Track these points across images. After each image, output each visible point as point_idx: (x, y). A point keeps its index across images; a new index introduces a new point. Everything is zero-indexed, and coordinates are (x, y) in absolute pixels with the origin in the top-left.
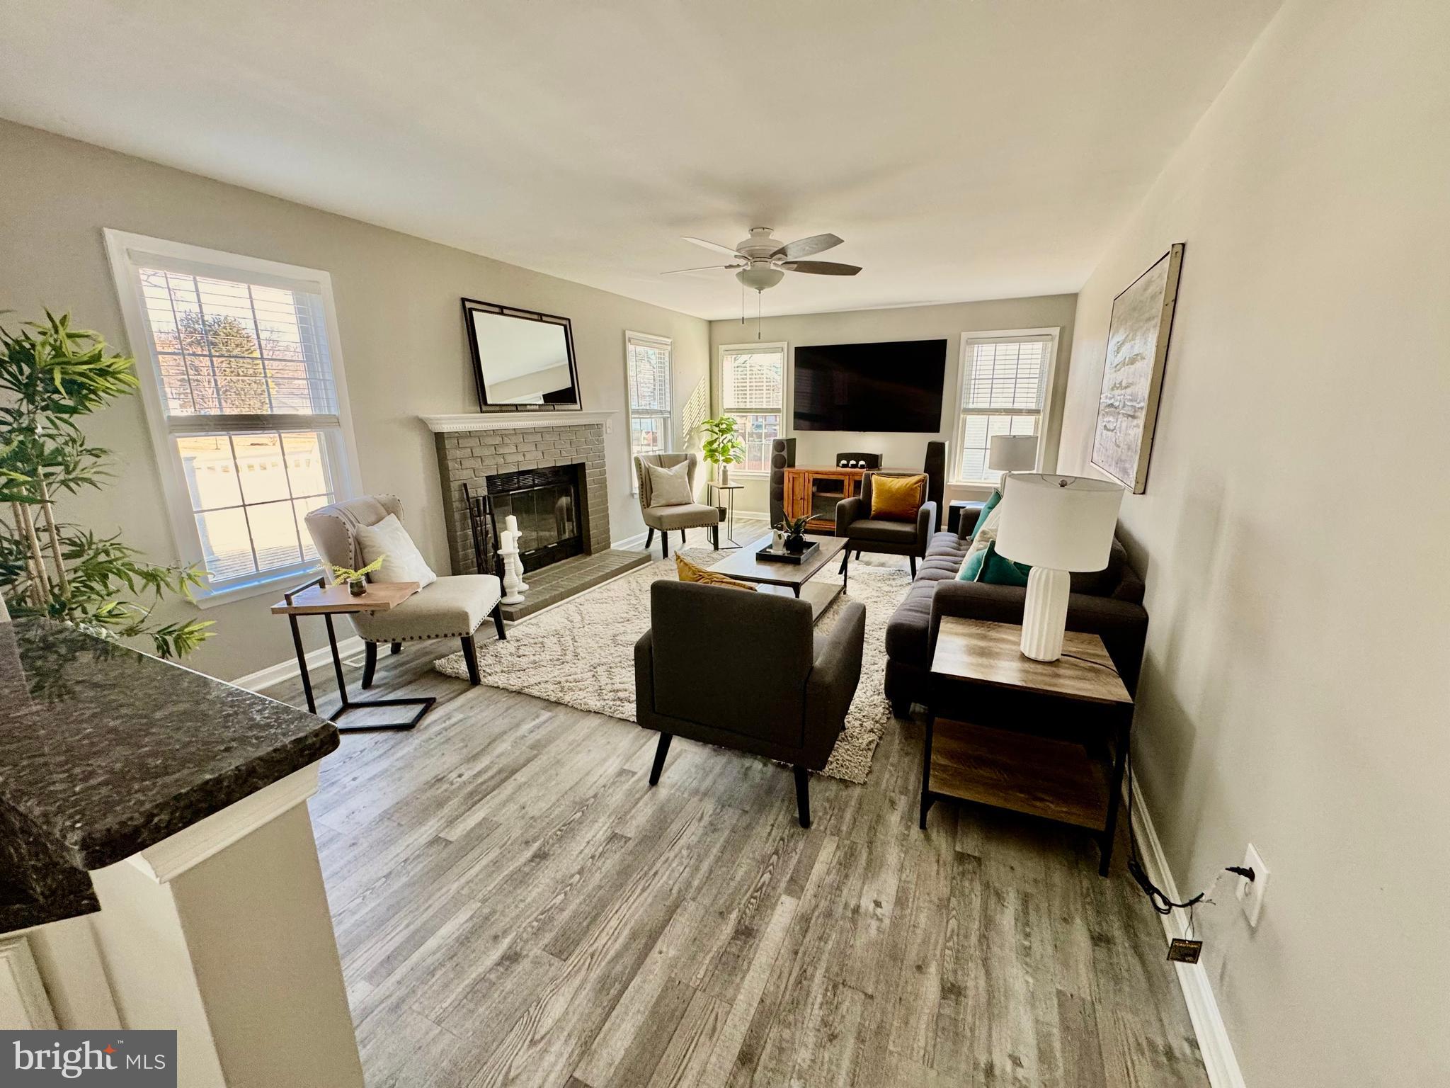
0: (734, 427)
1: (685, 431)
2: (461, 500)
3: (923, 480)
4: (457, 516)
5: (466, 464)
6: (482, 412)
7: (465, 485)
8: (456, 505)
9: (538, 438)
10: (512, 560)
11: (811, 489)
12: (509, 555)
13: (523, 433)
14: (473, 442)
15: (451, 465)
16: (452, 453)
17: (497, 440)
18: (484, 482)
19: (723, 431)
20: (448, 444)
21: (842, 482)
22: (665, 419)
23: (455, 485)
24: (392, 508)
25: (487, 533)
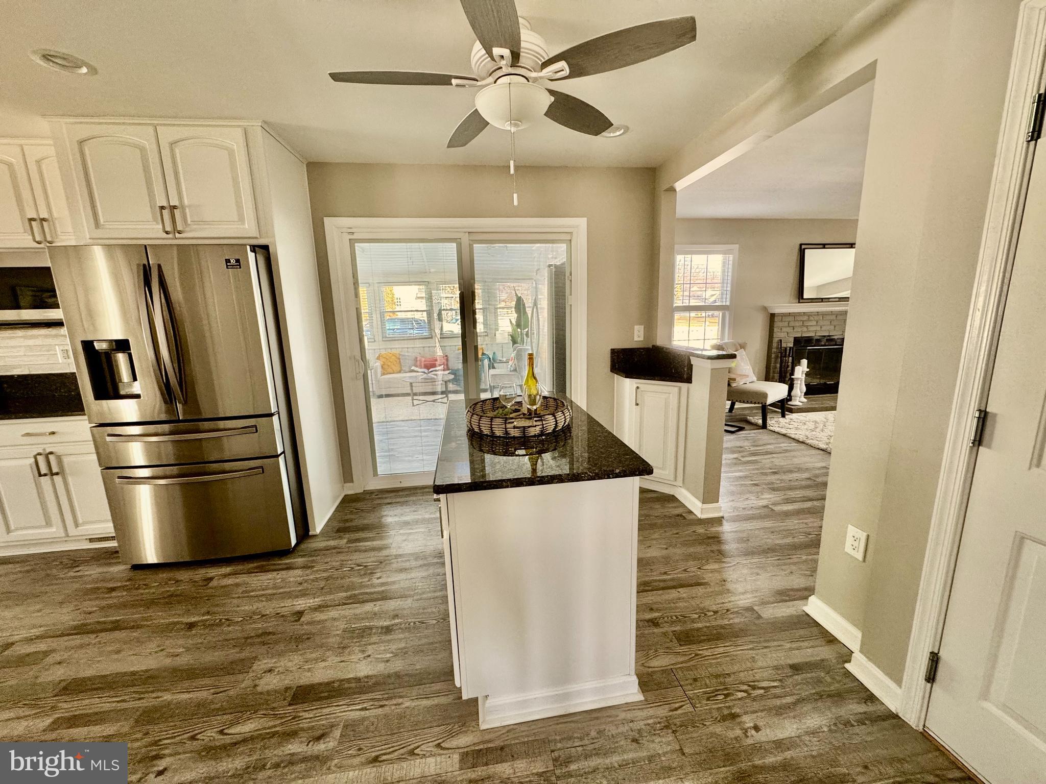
2: (777, 348)
4: (773, 356)
5: (784, 330)
6: (799, 302)
7: (781, 341)
8: (774, 350)
9: (834, 317)
10: (799, 382)
12: (798, 379)
13: (824, 314)
14: (791, 319)
15: (775, 330)
16: (778, 324)
17: (806, 318)
18: (792, 340)
20: (776, 319)
23: (775, 340)
24: (743, 346)
25: (788, 366)
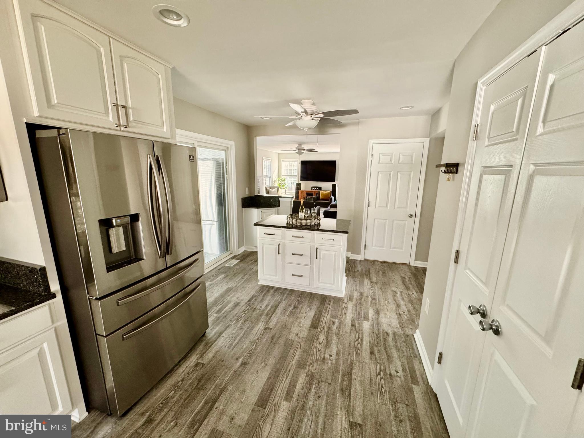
0: (285, 180)
1: (273, 181)
3: (331, 192)
11: (305, 195)
19: (283, 181)
21: (313, 193)
22: (269, 178)
